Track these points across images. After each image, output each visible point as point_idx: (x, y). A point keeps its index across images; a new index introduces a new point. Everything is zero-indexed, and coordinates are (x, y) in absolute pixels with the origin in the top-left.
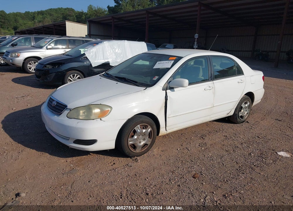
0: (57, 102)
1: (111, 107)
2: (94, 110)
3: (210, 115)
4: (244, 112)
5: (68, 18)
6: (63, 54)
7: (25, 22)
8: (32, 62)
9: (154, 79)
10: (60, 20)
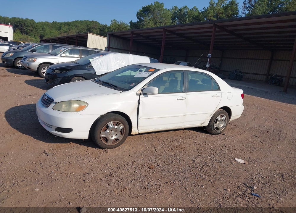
0: (48, 97)
1: (87, 104)
2: (73, 104)
3: (183, 123)
4: (220, 125)
5: (92, 31)
6: (73, 62)
7: (52, 32)
8: (46, 68)
9: (131, 85)
10: (84, 31)
